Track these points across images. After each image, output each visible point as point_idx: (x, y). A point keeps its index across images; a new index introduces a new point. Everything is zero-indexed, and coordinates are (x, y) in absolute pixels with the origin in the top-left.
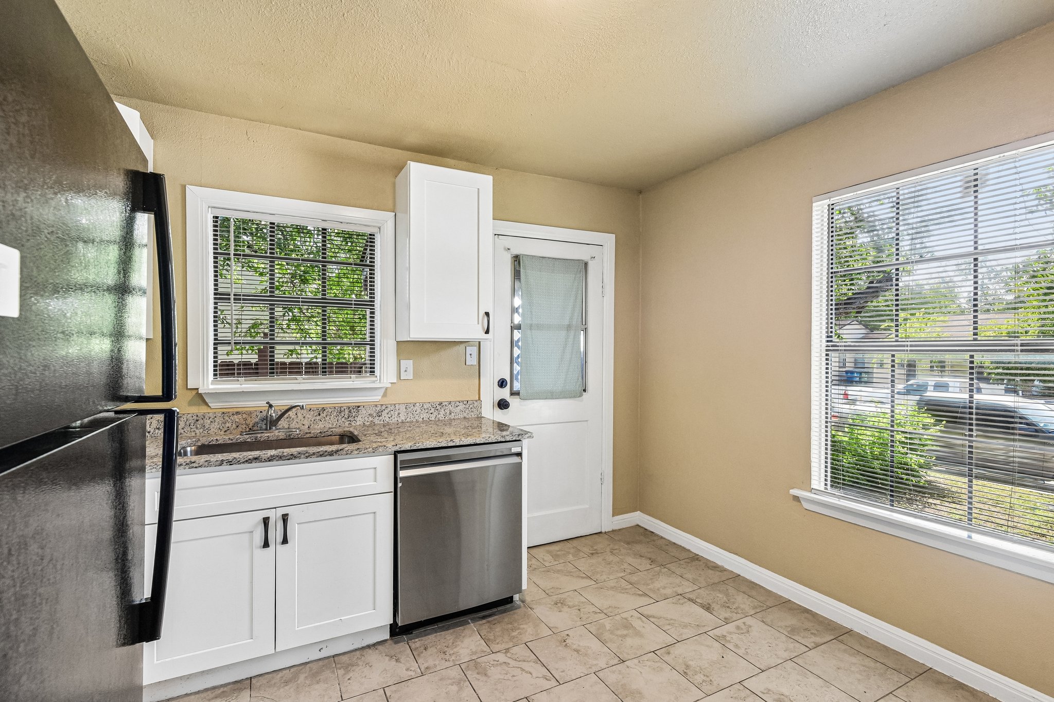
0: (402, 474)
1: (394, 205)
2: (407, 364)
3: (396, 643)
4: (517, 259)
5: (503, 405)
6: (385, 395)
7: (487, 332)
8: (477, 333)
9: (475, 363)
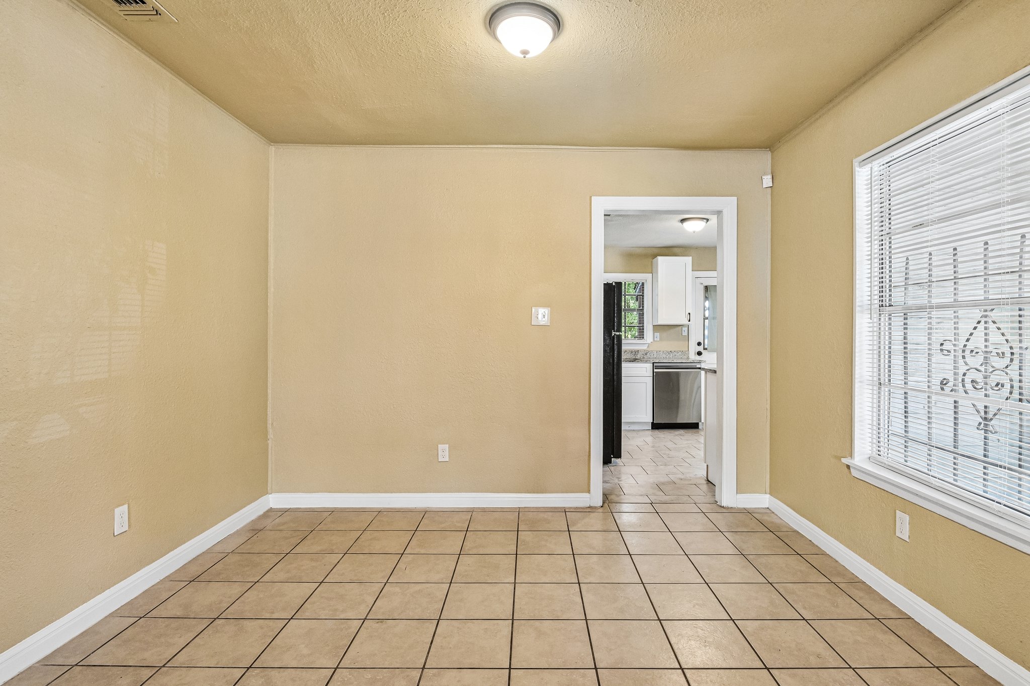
0: (655, 370)
1: (652, 270)
2: (657, 334)
3: (654, 431)
4: (706, 288)
5: (699, 353)
6: (648, 347)
7: (689, 321)
8: (686, 322)
9: (686, 334)
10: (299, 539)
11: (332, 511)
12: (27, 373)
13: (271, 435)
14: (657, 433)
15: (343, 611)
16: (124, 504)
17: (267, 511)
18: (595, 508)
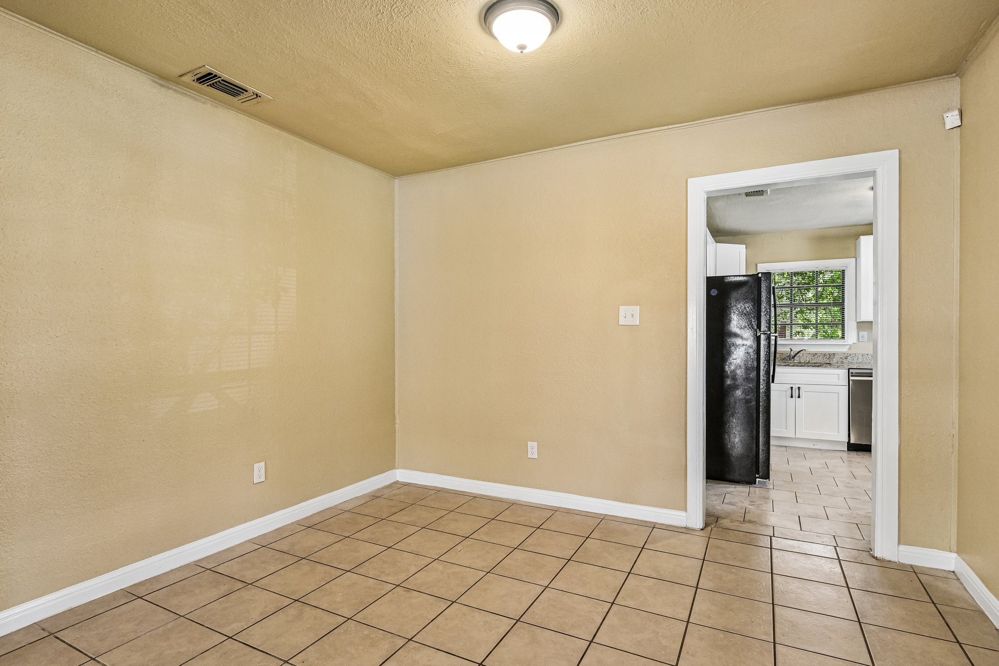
0: (851, 378)
1: (856, 254)
2: (863, 334)
6: (850, 349)
10: (400, 509)
11: (438, 490)
12: (186, 364)
13: (397, 421)
14: (854, 454)
15: (388, 575)
16: (262, 461)
17: (393, 483)
18: (693, 530)
